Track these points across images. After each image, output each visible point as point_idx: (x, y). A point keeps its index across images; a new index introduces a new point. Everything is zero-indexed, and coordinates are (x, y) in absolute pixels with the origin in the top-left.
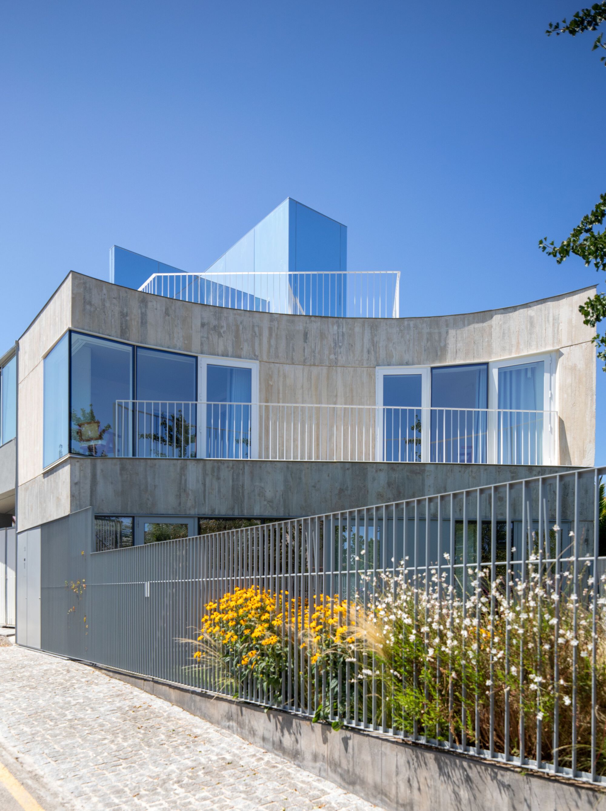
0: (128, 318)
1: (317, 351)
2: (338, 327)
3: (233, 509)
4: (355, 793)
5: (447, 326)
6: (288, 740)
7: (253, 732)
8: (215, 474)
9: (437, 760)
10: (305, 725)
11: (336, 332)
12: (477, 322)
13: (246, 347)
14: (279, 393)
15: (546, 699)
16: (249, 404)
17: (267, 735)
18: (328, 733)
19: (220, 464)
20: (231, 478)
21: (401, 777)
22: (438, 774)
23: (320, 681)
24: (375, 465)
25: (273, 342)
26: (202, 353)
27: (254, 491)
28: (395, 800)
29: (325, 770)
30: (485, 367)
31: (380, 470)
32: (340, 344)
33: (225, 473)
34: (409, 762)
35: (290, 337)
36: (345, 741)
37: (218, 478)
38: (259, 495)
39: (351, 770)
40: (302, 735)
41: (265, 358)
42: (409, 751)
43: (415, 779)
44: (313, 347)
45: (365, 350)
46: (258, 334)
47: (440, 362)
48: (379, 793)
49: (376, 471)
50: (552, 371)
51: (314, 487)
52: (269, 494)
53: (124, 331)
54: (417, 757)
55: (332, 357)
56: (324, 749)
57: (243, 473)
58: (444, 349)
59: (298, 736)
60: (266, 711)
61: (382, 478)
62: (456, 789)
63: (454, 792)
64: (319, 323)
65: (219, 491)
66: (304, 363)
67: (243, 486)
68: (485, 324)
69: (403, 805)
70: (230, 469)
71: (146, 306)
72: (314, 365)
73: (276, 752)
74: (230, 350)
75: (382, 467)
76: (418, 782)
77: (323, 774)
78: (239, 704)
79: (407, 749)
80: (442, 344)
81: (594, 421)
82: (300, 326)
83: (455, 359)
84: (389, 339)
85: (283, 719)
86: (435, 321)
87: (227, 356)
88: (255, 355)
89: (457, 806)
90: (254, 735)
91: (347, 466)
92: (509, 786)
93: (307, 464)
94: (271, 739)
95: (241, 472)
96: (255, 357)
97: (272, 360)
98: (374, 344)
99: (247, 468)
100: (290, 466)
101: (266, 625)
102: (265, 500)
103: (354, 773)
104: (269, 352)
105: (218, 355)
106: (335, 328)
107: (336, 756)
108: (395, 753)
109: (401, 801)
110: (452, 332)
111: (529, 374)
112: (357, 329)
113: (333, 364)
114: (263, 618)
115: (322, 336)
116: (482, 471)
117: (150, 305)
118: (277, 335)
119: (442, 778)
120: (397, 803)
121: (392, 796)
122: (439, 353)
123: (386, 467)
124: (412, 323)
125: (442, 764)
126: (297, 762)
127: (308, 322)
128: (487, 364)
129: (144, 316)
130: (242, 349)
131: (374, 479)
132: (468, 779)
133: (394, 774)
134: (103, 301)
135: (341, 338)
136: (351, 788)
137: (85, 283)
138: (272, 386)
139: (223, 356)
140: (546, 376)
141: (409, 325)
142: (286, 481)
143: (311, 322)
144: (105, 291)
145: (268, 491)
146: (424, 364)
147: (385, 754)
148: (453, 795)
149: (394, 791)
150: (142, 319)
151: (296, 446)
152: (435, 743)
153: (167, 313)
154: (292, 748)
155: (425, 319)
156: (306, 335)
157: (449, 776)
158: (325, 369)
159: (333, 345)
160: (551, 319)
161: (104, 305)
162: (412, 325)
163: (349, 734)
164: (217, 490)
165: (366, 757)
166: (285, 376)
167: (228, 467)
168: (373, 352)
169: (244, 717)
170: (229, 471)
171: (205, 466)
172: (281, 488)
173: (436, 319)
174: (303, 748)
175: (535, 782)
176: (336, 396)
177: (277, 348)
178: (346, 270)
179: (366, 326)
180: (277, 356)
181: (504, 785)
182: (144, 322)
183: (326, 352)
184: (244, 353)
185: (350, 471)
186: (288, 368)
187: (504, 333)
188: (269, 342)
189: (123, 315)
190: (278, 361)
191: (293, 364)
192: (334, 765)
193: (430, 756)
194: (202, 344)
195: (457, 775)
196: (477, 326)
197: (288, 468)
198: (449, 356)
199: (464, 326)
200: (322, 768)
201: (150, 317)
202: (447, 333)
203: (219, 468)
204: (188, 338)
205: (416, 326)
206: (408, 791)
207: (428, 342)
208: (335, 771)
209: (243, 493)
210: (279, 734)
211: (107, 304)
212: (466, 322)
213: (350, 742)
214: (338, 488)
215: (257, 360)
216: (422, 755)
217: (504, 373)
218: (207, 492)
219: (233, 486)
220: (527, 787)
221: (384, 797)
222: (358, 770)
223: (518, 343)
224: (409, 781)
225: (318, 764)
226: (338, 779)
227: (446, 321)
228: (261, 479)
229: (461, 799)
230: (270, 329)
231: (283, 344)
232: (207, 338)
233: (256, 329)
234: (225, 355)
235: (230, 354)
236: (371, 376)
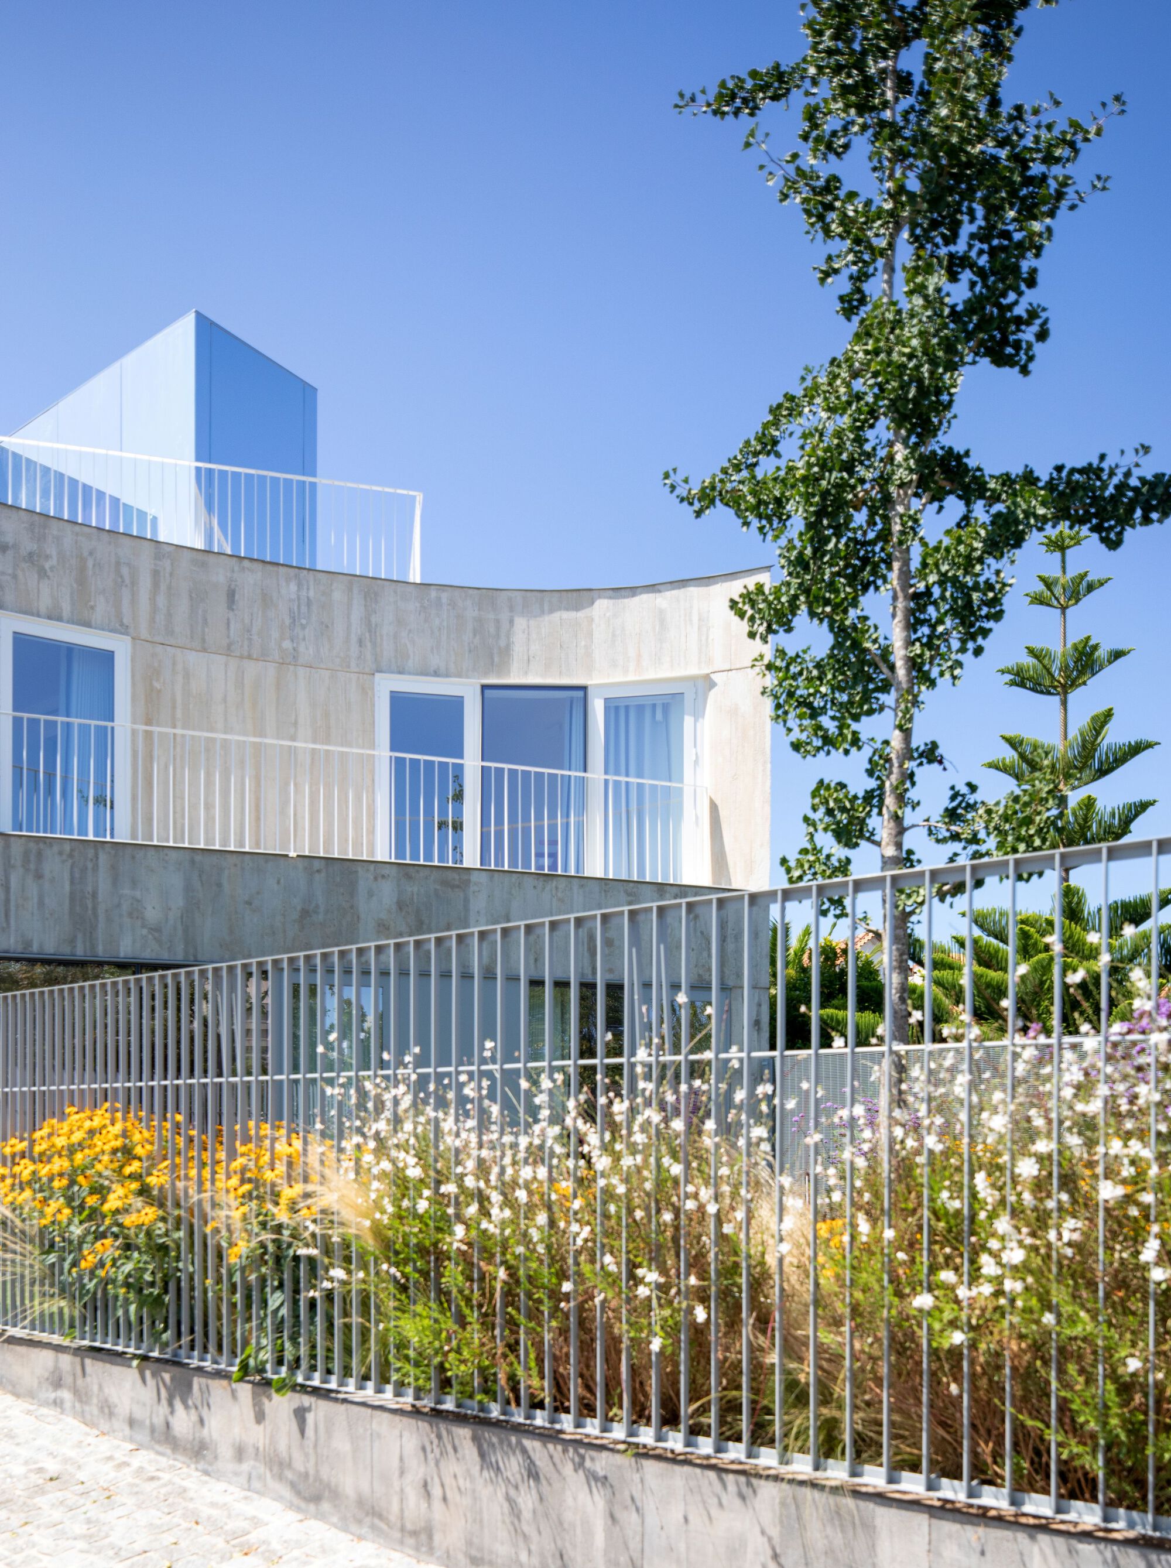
1: (255, 630)
2: (300, 585)
3: (72, 941)
4: (321, 1517)
5: (511, 609)
6: (182, 1421)
7: (108, 1410)
8: (32, 866)
9: (475, 1439)
10: (218, 1387)
11: (294, 596)
12: (567, 609)
13: (101, 608)
14: (174, 707)
15: (667, 1312)
16: (109, 724)
17: (139, 1414)
18: (265, 1401)
19: (42, 846)
20: (67, 876)
21: (409, 1477)
22: (478, 1468)
23: (248, 1298)
24: (372, 867)
25: (161, 600)
27: (119, 905)
28: (399, 1525)
29: (260, 1477)
30: (581, 694)
31: (383, 876)
32: (304, 621)
33: (55, 866)
34: (424, 1449)
35: (198, 596)
36: (300, 1414)
37: (39, 876)
38: (130, 915)
39: (312, 1472)
40: (213, 1408)
41: (144, 634)
42: (423, 1425)
43: (436, 1480)
44: (247, 621)
45: (354, 639)
46: (127, 581)
47: (499, 676)
48: (367, 1514)
49: (376, 879)
50: (698, 714)
51: (249, 903)
52: (152, 913)
54: (439, 1437)
55: (287, 644)
56: (256, 1435)
57: (96, 868)
58: (506, 651)
59: (205, 1412)
60: (135, 1363)
61: (387, 892)
62: (512, 1492)
63: (508, 1499)
64: (260, 574)
65: (41, 903)
66: (228, 651)
67: (94, 895)
68: (581, 614)
69: (414, 1533)
70: (64, 857)
72: (250, 657)
73: (157, 1447)
74: (65, 607)
75: (386, 871)
76: (443, 1485)
77: (256, 1484)
78: (78, 1351)
79: (420, 1423)
80: (502, 643)
81: (768, 809)
82: (219, 575)
83: (526, 673)
84: (400, 622)
85: (172, 1379)
86: (488, 596)
87: (59, 619)
88: (122, 624)
89: (512, 1523)
90: (111, 1414)
91: (317, 864)
92: (606, 1478)
93: (235, 856)
94: (148, 1422)
95: (90, 865)
96: (122, 629)
97: (158, 639)
98: (371, 628)
99: (103, 858)
100: (198, 858)
101: (135, 1186)
102: (143, 926)
103: (318, 1478)
104: (152, 620)
105: (39, 616)
106: (293, 587)
107: (282, 1447)
108: (397, 1432)
109: (409, 1526)
110: (520, 622)
111: (659, 716)
112: (338, 595)
113: (290, 660)
114: (128, 1170)
115: (266, 600)
116: (575, 888)
118: (169, 588)
119: (485, 1473)
120: (403, 1529)
121: (393, 1518)
122: (496, 659)
123: (394, 871)
124: (445, 596)
125: (485, 1446)
126: (202, 1465)
127: (236, 568)
128: (584, 688)
130: (92, 608)
131: (371, 894)
132: (533, 1473)
133: (397, 1473)
135: (304, 609)
136: (312, 1507)
138: (159, 691)
139: (50, 618)
140: (688, 721)
141: (439, 599)
142: (188, 888)
143: (243, 569)
145: (149, 908)
146: (467, 677)
147: (379, 1436)
148: (506, 1505)
149: (395, 1508)
151: (210, 819)
152: (472, 1408)
154: (191, 1438)
155: (471, 591)
156: (231, 595)
157: (498, 1468)
158: (271, 669)
159: (288, 621)
160: (695, 618)
162: (444, 600)
163: (307, 1400)
164: (36, 900)
165: (341, 1444)
166: (187, 675)
167: (60, 853)
168: (369, 644)
169: (88, 1379)
170: (64, 862)
171: (7, 847)
172: (178, 902)
173: (490, 593)
174: (215, 1436)
175: (651, 1467)
176: (296, 724)
177: (169, 615)
178: (315, 476)
179: (355, 590)
180: (170, 632)
181: (596, 1479)
183: (275, 634)
184: (98, 616)
185: (323, 874)
186: (193, 658)
187: (614, 635)
188: (153, 600)
190: (172, 642)
191: (204, 650)
192: (278, 1465)
193: (463, 1433)
194: (1, 589)
195: (513, 1465)
196: (566, 615)
197: (193, 862)
198: (515, 666)
199: (543, 612)
200: (254, 1474)
202: (511, 622)
203: (39, 854)
205: (452, 604)
206: (424, 1505)
207: (475, 635)
208: (280, 1477)
209: (95, 909)
210: (164, 1409)
212: (546, 607)
213: (310, 1417)
214: (299, 908)
215: (127, 634)
216: (449, 1432)
217: (613, 708)
218: (12, 903)
219: (72, 894)
220: (636, 1477)
221: (377, 1521)
222: (325, 1473)
223: (639, 656)
224: (425, 1485)
225: (245, 1467)
226: (287, 1493)
227: (510, 599)
228: (134, 883)
229: (520, 1511)
230: (156, 574)
231: (183, 607)
232: (15, 577)
233: (125, 571)
234: (54, 616)
235: (43, 610)
236: (367, 692)
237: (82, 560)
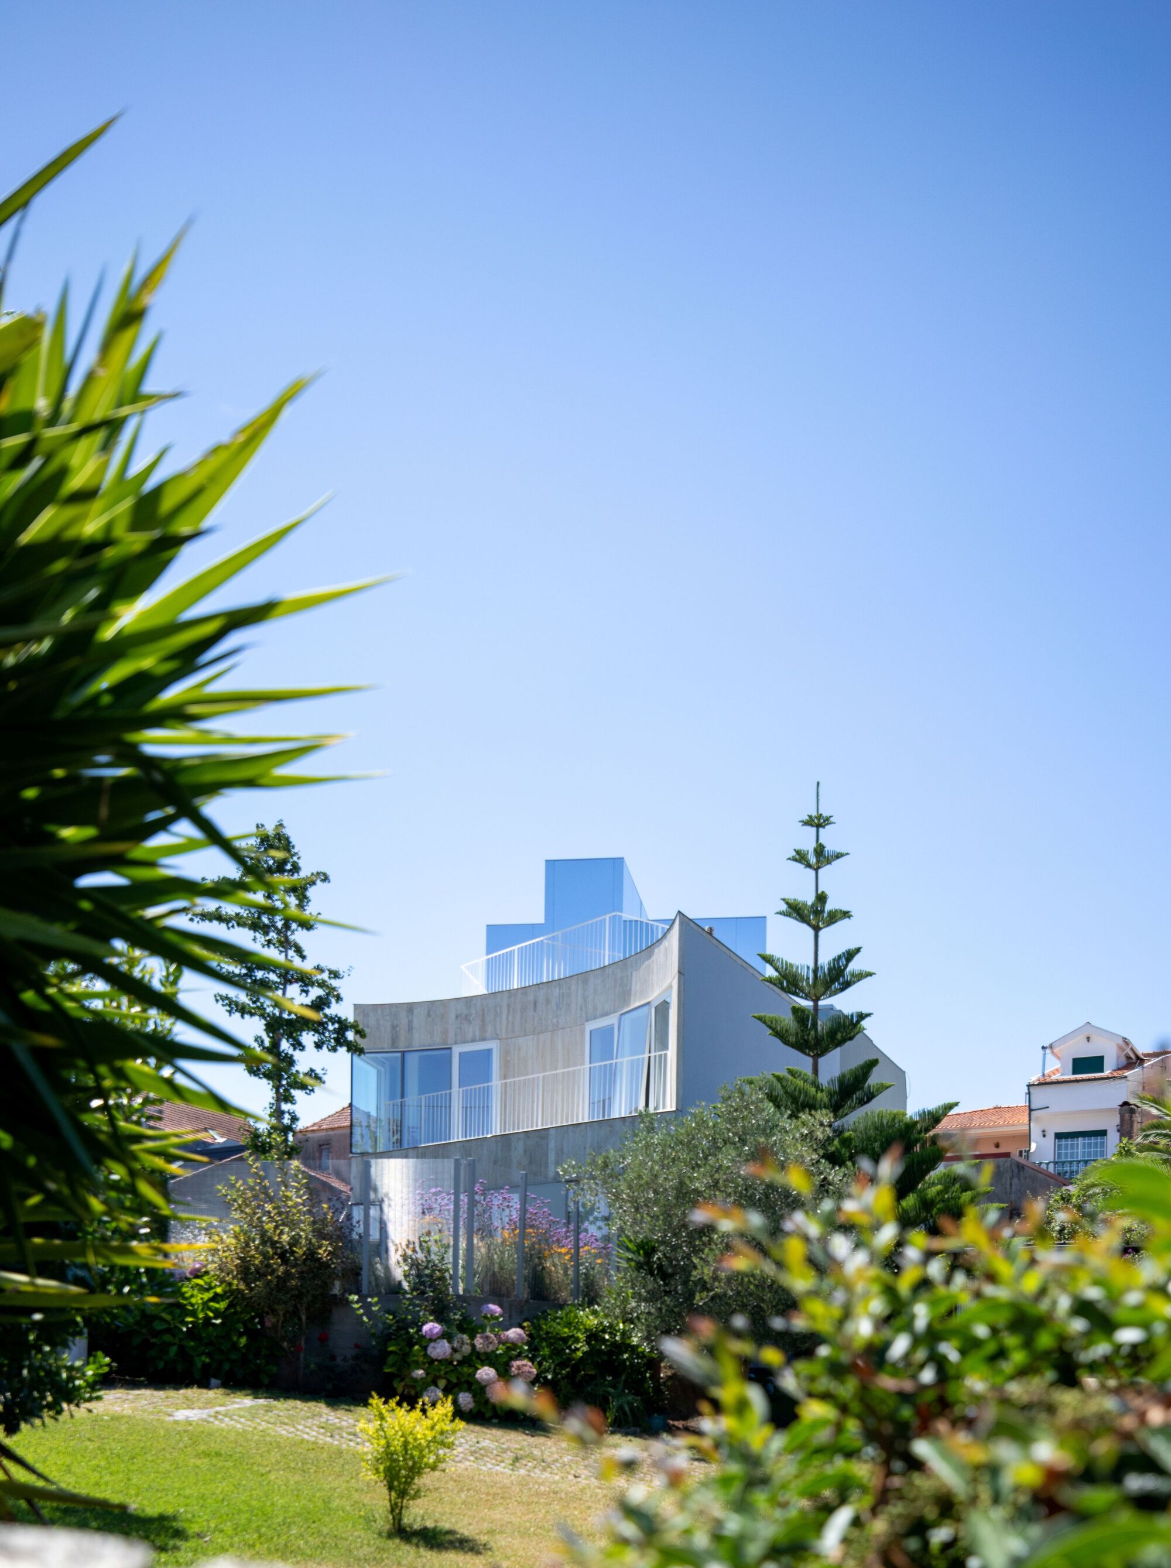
0: (398, 1029)
1: (543, 1018)
2: (560, 988)
11: (557, 995)
13: (490, 1029)
14: (514, 1067)
16: (490, 1084)
25: (510, 1018)
26: (456, 1043)
35: (524, 1009)
41: (504, 1036)
44: (540, 1015)
45: (579, 1008)
46: (499, 1014)
53: (394, 1040)
55: (555, 1020)
66: (533, 1032)
71: (412, 1014)
72: (542, 1032)
74: (477, 1034)
84: (595, 991)
88: (494, 1035)
91: (499, 1139)
96: (496, 1037)
98: (585, 998)
104: (507, 1028)
105: (468, 1042)
115: (548, 1001)
117: (415, 1011)
118: (514, 1010)
127: (537, 990)
129: (410, 1023)
130: (487, 1031)
134: (378, 1020)
137: (363, 1011)
138: (509, 1061)
143: (540, 989)
144: (379, 1011)
150: (409, 1026)
153: (429, 1016)
156: (535, 1004)
161: (378, 1024)
166: (519, 1050)
168: (584, 1008)
177: (513, 1023)
180: (512, 1032)
182: (410, 1028)
183: (551, 1017)
184: (488, 1034)
186: (527, 1040)
188: (507, 1019)
189: (394, 1027)
190: (515, 1035)
191: (525, 1035)
194: (456, 1035)
201: (416, 1023)
204: (445, 1032)
205: (616, 971)
211: (381, 1023)
215: (498, 1038)
230: (509, 1005)
231: (518, 1018)
232: (460, 1028)
233: (498, 1009)
234: (473, 1041)
235: (477, 1038)
236: (582, 1033)
237: (483, 1010)
